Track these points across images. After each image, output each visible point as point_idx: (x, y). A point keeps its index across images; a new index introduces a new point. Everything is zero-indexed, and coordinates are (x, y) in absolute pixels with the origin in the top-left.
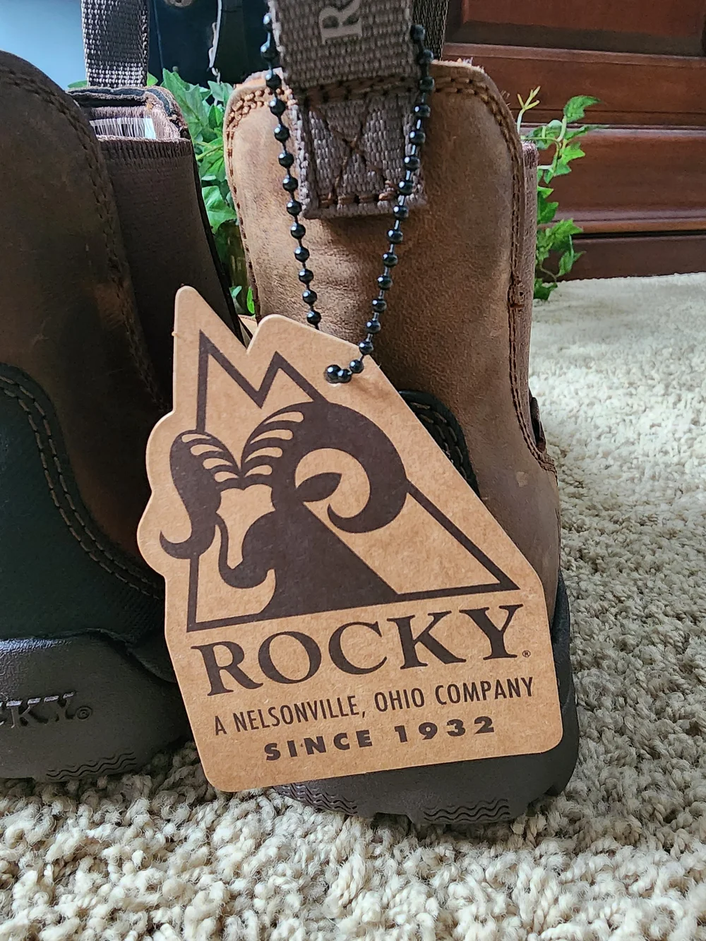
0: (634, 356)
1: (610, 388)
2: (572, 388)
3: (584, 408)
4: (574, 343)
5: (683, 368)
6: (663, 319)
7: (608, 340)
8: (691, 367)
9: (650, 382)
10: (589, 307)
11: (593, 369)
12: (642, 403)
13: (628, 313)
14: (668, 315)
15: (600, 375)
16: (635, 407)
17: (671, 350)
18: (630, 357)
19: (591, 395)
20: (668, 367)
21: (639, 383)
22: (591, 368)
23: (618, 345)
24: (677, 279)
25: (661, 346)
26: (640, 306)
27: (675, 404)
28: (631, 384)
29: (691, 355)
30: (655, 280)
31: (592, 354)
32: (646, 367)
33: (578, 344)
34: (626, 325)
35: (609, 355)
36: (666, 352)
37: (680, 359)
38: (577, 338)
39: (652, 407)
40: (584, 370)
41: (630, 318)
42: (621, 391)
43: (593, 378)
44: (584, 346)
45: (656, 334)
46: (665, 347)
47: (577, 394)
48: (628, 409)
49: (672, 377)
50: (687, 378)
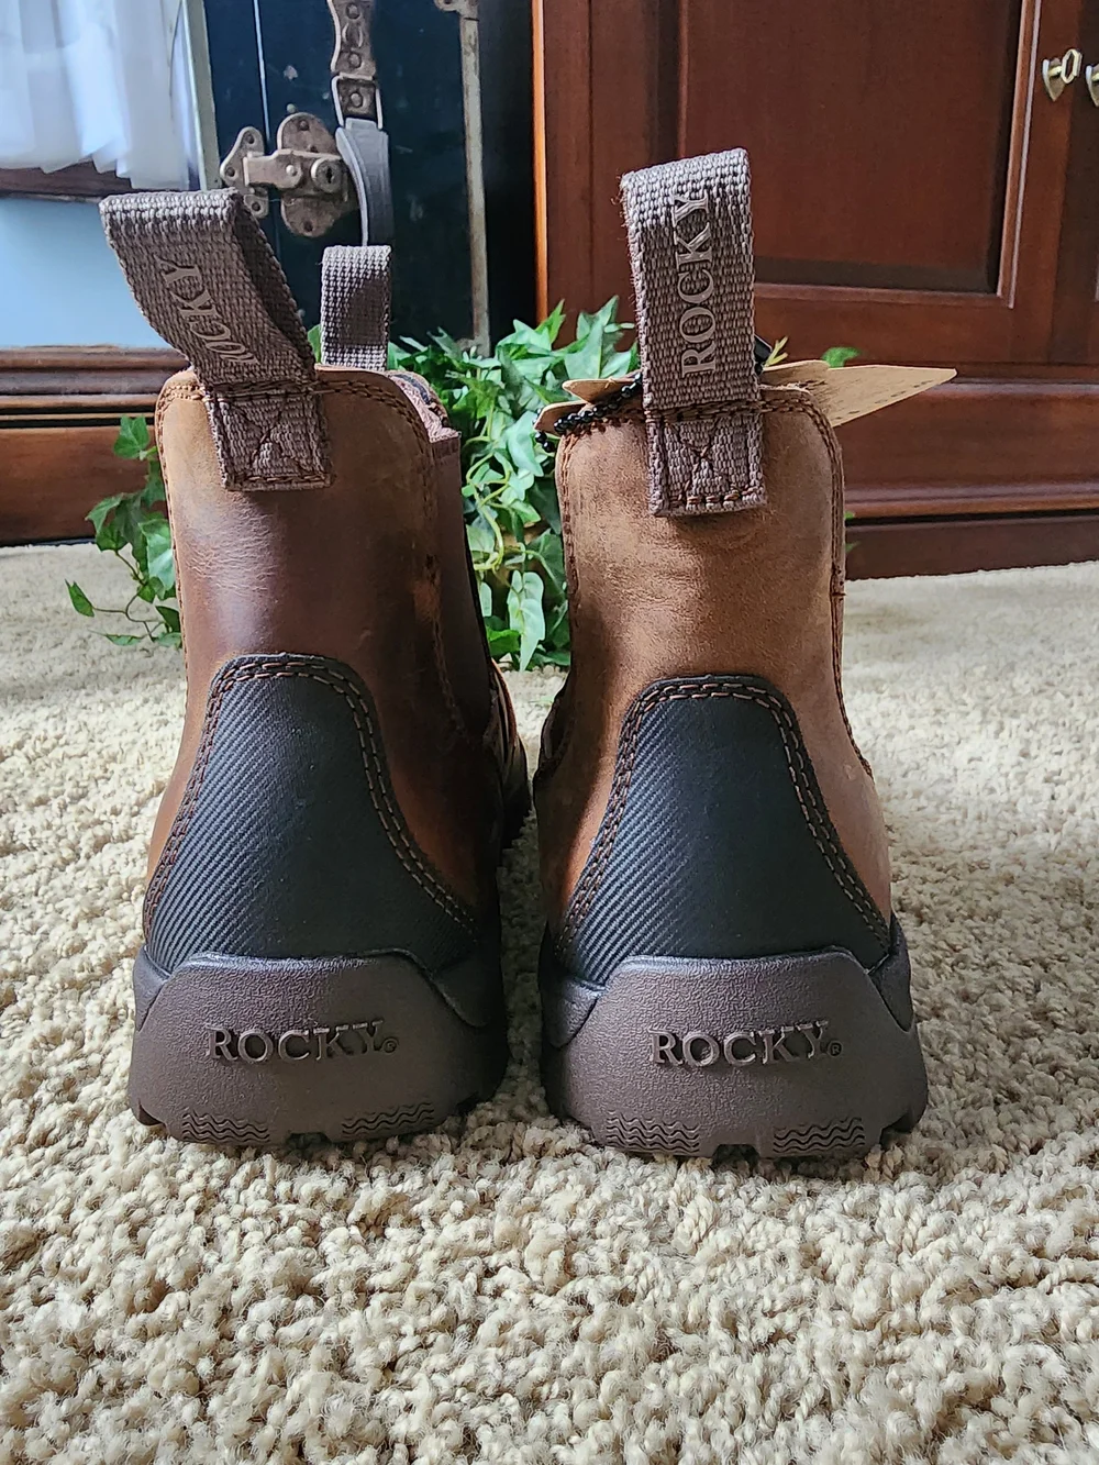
0: (937, 676)
1: (911, 716)
2: (863, 717)
3: (881, 741)
4: (857, 662)
5: (1003, 691)
6: (970, 630)
7: (900, 658)
8: (1013, 690)
9: (962, 708)
10: (867, 616)
11: (886, 694)
12: (954, 733)
13: (922, 622)
14: (976, 625)
15: (896, 701)
16: (947, 739)
17: (984, 668)
18: (932, 678)
19: (888, 726)
20: (983, 689)
21: (948, 710)
22: (882, 693)
23: (914, 663)
24: (982, 578)
25: (971, 664)
26: (937, 613)
27: (997, 734)
28: (938, 711)
29: (1011, 675)
30: (952, 579)
31: (882, 676)
32: (955, 690)
33: (861, 663)
34: (922, 639)
35: (903, 677)
36: (979, 671)
37: (997, 680)
38: (859, 656)
39: (968, 738)
40: (875, 695)
41: (925, 629)
42: (926, 720)
43: (888, 704)
44: (869, 666)
45: (963, 649)
46: (976, 665)
47: (869, 724)
48: (937, 741)
49: (990, 701)
50: (1008, 702)
